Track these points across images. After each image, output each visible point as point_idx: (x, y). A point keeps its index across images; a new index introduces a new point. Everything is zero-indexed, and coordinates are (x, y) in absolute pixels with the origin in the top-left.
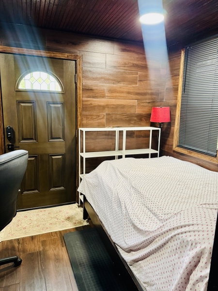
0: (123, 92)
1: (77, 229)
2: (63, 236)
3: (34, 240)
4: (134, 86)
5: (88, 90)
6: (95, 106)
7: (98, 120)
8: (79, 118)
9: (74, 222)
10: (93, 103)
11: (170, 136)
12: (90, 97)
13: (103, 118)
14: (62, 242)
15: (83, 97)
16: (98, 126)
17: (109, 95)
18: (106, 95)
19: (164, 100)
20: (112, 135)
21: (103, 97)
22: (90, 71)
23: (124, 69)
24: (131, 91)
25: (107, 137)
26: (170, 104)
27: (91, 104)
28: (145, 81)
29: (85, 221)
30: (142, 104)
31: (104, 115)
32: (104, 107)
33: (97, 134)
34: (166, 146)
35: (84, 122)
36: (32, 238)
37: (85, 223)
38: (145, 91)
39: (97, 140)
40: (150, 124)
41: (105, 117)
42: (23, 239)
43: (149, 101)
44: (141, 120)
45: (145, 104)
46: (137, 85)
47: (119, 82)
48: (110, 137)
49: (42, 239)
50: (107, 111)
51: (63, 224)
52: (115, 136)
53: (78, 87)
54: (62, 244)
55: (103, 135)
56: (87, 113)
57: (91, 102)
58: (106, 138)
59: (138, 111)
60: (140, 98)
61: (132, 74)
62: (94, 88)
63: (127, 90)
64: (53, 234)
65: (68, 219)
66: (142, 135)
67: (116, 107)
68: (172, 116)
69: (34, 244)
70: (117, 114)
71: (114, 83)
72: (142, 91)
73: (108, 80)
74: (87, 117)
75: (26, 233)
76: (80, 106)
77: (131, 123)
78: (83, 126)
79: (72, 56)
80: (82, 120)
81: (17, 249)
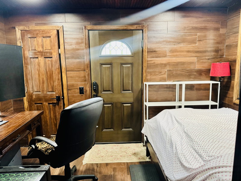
0: (182, 51)
1: (140, 163)
2: (129, 167)
3: (108, 166)
4: (193, 45)
5: (152, 52)
6: (158, 64)
7: (160, 75)
8: (144, 75)
9: (139, 157)
10: (156, 62)
11: (231, 89)
12: (154, 57)
13: (165, 74)
14: (128, 171)
15: (148, 58)
16: (160, 81)
17: (170, 54)
18: (168, 55)
19: (224, 56)
20: (172, 88)
21: (165, 56)
22: (154, 37)
23: (184, 32)
24: (191, 50)
25: (168, 89)
26: (230, 59)
27: (154, 63)
28: (205, 41)
29: (148, 157)
30: (202, 61)
31: (166, 72)
32: (165, 65)
33: (159, 87)
34: (227, 99)
35: (149, 77)
36: (107, 164)
37: (148, 159)
38: (204, 49)
39: (159, 92)
40: (210, 78)
41: (166, 73)
42: (101, 164)
43: (209, 58)
44: (201, 74)
45: (204, 61)
46: (197, 45)
47: (179, 43)
48: (171, 89)
49: (113, 166)
50: (168, 68)
51: (130, 158)
52: (176, 89)
53: (144, 51)
54: (128, 172)
55: (165, 88)
56: (151, 70)
57: (154, 61)
58: (167, 91)
59: (198, 67)
60: (199, 55)
61: (191, 35)
62: (157, 50)
63: (187, 50)
64: (122, 164)
65: (135, 154)
66: (202, 88)
67: (177, 64)
68: (232, 71)
69: (108, 169)
70: (177, 70)
71: (174, 45)
72: (201, 50)
73: (170, 42)
74: (151, 73)
75: (103, 160)
76: (145, 65)
77: (191, 78)
78: (147, 81)
79: (140, 27)
80: (147, 76)
81: (96, 170)
